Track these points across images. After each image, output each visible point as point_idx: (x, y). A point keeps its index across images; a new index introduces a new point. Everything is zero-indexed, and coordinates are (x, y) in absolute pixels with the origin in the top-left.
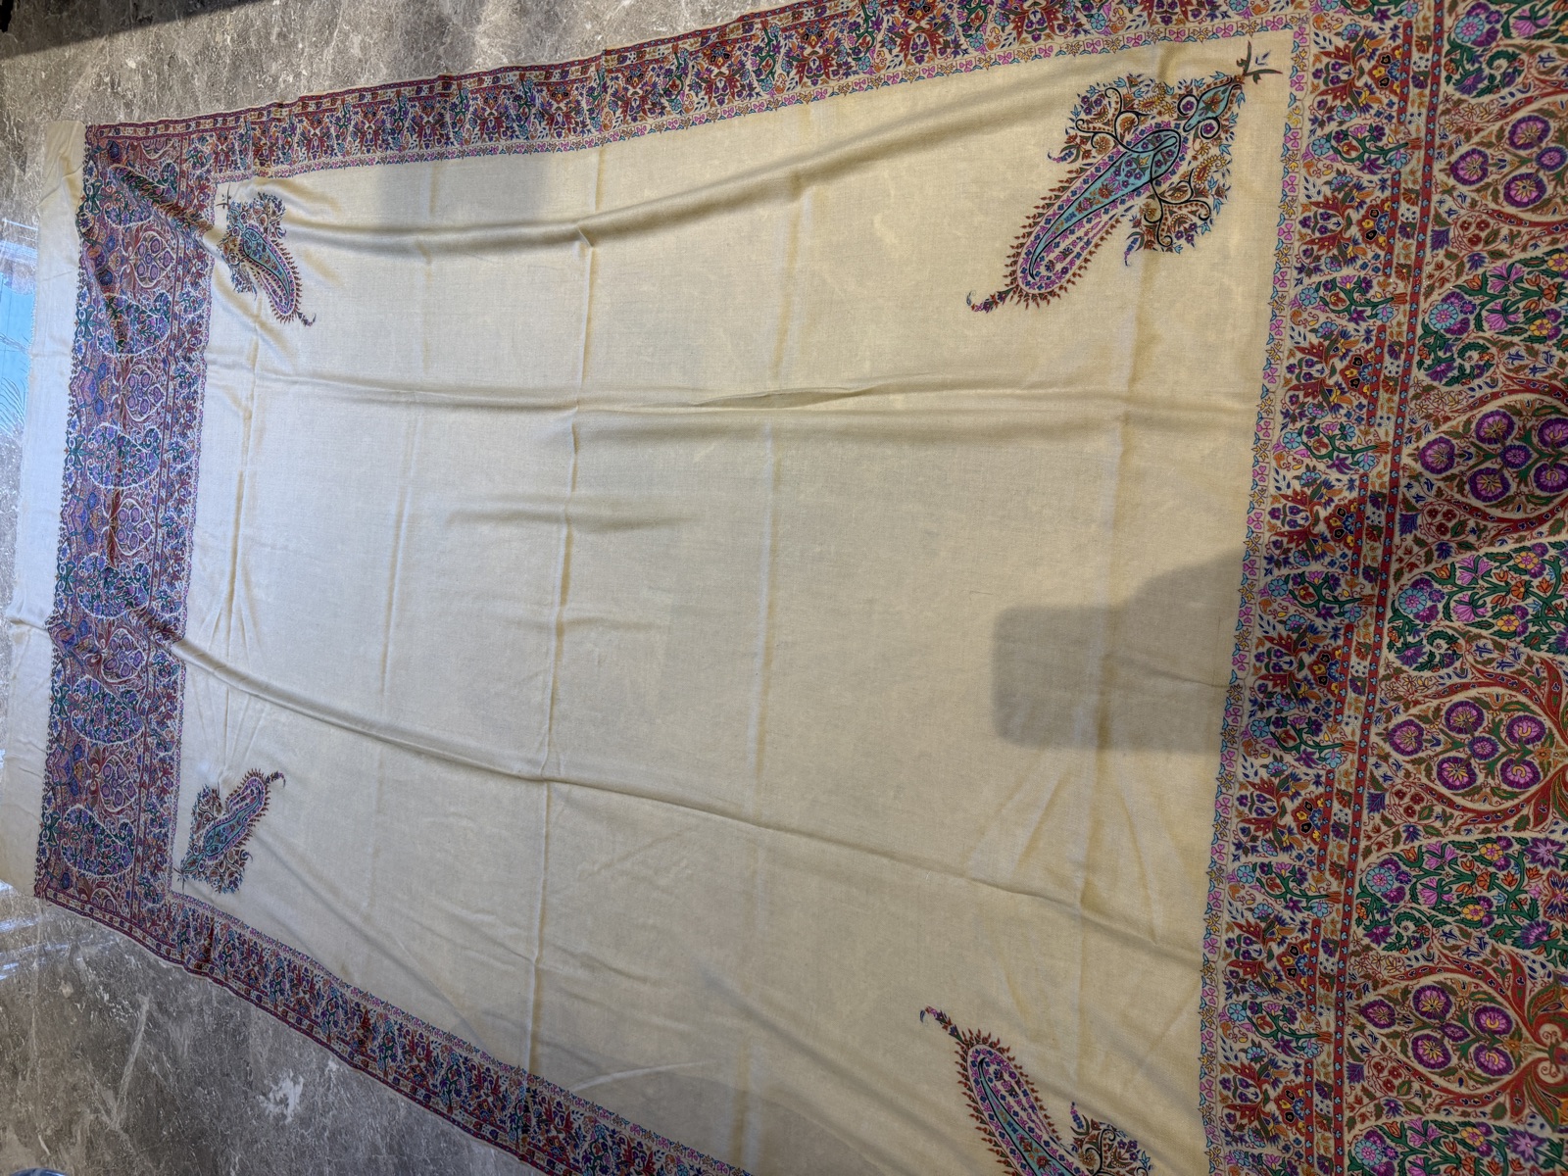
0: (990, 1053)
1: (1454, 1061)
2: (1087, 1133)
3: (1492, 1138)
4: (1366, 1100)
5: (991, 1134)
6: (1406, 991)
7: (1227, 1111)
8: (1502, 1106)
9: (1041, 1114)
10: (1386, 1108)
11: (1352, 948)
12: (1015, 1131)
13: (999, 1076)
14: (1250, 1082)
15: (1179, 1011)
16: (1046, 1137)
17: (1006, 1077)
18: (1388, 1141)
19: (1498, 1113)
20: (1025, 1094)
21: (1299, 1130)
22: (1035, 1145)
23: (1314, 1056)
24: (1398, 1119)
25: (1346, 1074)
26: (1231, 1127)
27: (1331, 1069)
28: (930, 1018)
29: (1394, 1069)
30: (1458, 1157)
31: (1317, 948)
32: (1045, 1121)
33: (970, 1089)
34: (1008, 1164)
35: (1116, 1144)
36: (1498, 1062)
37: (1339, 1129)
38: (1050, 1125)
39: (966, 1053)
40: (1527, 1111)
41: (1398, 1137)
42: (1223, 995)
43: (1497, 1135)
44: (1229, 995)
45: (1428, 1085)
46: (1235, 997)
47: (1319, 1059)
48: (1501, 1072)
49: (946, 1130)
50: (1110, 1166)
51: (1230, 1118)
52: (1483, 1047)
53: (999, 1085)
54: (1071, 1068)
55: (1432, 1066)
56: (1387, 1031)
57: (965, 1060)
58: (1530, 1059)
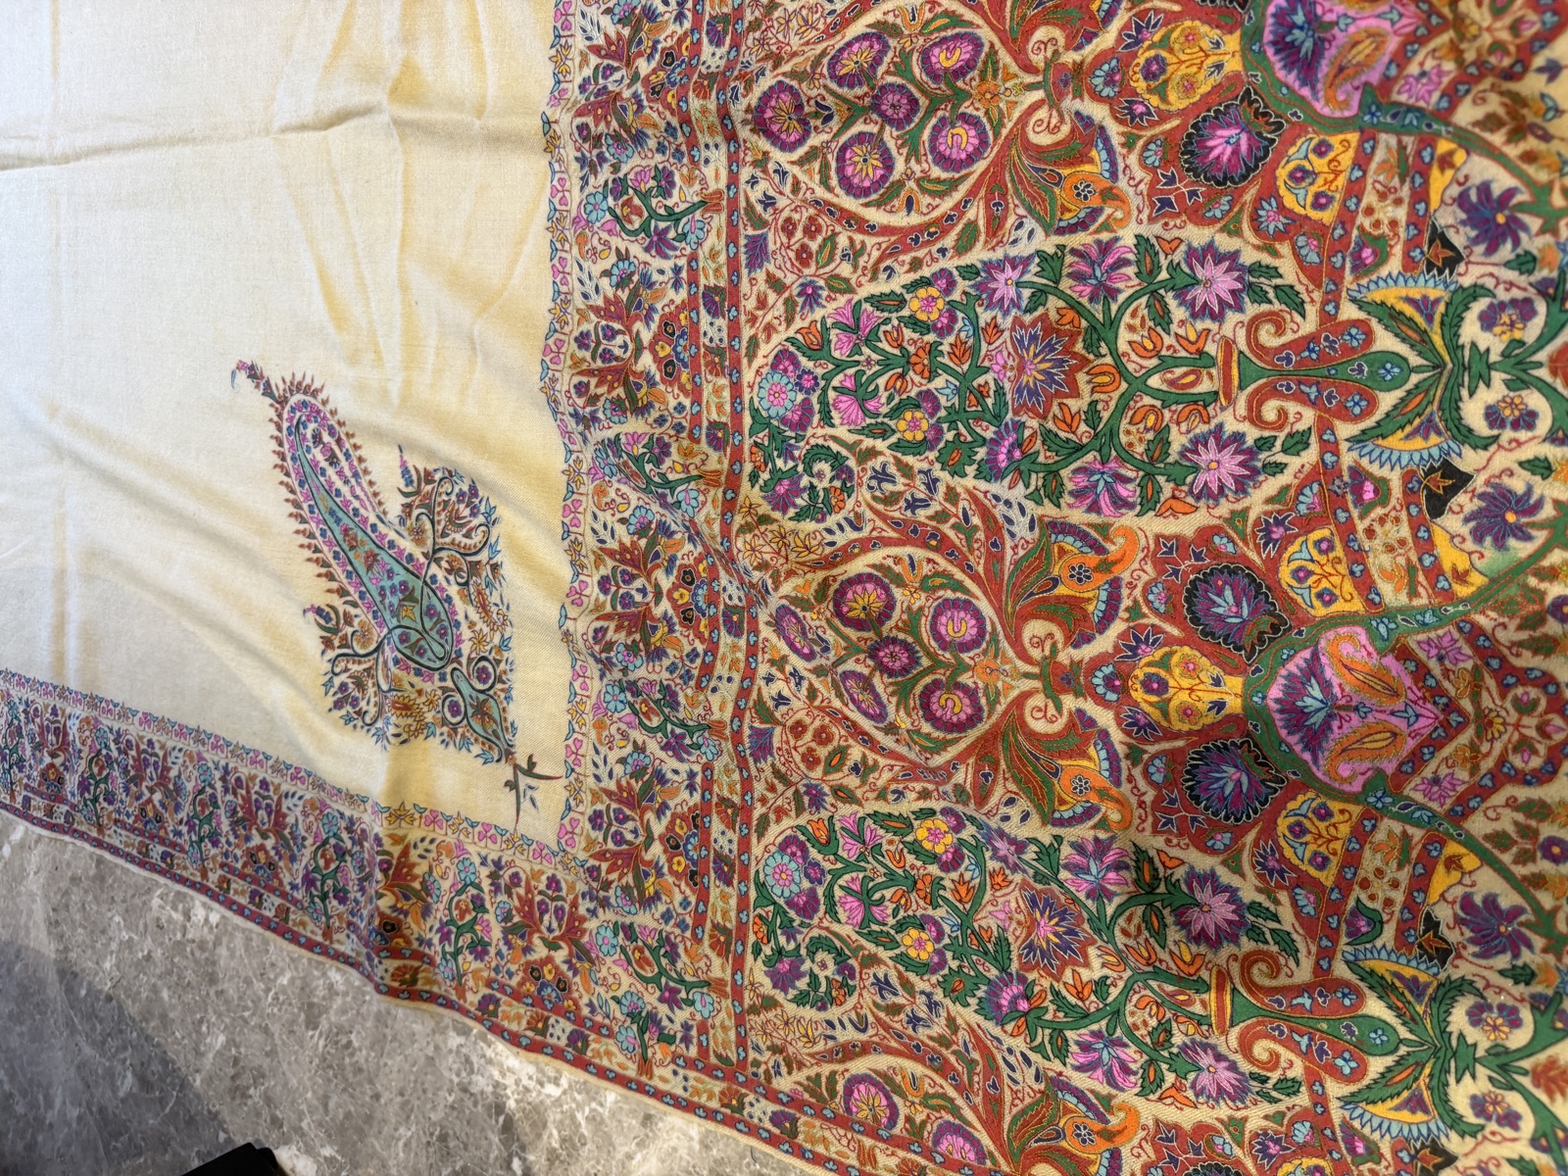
0: (304, 404)
1: (900, 166)
2: (418, 492)
3: (956, 296)
4: (772, 297)
5: (311, 536)
6: (817, 62)
7: (576, 380)
8: (972, 225)
9: (365, 481)
10: (800, 300)
11: (749, 17)
12: (338, 521)
13: (317, 438)
14: (617, 326)
15: (522, 241)
16: (373, 519)
17: (326, 438)
18: (804, 361)
19: (964, 245)
20: (347, 455)
21: (682, 388)
22: (360, 535)
23: (700, 244)
24: (818, 314)
25: (743, 258)
27: (722, 258)
28: (242, 376)
29: (811, 219)
30: (905, 354)
31: (699, 40)
32: (370, 491)
33: (287, 474)
34: (330, 577)
35: (453, 498)
36: (963, 138)
37: (736, 366)
38: (375, 494)
39: (280, 416)
40: (1011, 220)
41: (818, 348)
42: (576, 184)
43: (962, 285)
44: (585, 180)
45: (861, 230)
46: (592, 180)
47: (707, 246)
48: (971, 160)
49: (253, 542)
50: (444, 535)
51: (581, 389)
52: (943, 120)
53: (317, 454)
54: (395, 388)
55: (866, 192)
56: (801, 151)
57: (279, 428)
58: (1016, 115)
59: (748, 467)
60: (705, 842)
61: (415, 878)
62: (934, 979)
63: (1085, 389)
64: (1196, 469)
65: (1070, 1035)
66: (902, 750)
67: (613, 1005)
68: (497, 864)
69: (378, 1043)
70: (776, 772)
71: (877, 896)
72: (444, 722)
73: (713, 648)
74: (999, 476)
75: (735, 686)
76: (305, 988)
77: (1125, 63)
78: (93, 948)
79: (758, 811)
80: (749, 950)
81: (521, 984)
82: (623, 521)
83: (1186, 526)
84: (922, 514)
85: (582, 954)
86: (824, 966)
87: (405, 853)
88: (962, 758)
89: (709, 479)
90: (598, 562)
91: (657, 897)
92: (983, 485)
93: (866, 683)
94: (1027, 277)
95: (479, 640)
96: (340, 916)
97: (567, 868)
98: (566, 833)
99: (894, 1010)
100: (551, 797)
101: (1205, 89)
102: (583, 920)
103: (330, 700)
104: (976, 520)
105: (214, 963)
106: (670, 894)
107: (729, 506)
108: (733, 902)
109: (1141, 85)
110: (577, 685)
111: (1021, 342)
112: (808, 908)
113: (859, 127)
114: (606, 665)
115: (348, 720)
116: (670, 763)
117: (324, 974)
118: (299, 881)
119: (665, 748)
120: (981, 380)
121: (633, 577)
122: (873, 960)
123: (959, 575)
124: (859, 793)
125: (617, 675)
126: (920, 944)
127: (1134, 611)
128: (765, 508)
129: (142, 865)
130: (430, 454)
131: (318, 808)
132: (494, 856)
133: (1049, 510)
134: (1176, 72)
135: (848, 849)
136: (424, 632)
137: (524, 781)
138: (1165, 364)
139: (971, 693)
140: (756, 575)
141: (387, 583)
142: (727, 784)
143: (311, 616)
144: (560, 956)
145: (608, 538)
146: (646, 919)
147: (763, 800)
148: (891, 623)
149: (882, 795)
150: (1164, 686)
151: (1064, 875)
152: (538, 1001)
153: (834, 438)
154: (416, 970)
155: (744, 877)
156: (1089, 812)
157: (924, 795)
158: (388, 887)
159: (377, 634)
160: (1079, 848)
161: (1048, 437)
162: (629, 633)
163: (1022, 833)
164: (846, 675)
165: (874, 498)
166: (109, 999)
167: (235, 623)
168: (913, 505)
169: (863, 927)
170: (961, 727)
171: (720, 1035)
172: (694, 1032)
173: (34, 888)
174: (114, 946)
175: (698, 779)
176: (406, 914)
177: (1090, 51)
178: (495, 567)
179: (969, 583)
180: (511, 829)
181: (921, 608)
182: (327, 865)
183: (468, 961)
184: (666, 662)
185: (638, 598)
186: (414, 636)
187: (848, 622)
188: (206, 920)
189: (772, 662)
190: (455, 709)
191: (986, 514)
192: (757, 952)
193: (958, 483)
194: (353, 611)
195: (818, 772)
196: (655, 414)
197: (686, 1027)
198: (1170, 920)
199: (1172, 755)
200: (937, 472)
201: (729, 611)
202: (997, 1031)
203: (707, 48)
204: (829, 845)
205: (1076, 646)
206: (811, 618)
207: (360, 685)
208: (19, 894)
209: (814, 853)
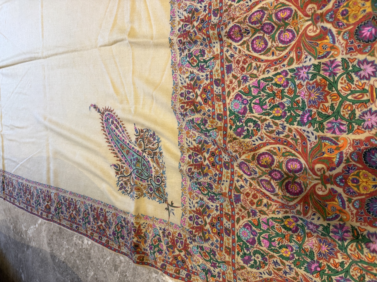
0: (109, 114)
1: (270, 44)
2: (139, 135)
3: (288, 77)
4: (234, 80)
5: (112, 147)
6: (245, 18)
7: (181, 105)
8: (292, 58)
9: (125, 133)
10: (242, 81)
11: (224, 8)
12: (119, 143)
13: (112, 122)
14: (191, 91)
15: (164, 71)
16: (128, 142)
17: (115, 122)
18: (244, 97)
19: (291, 62)
20: (121, 126)
21: (209, 105)
22: (125, 146)
23: (213, 68)
24: (248, 84)
25: (225, 71)
26: (182, 110)
27: (219, 71)
28: (92, 108)
29: (245, 59)
30: (274, 93)
31: (211, 16)
32: (127, 135)
33: (105, 132)
34: (117, 157)
35: (149, 136)
36: (288, 36)
37: (224, 99)
39: (102, 117)
40: (303, 56)
41: (248, 93)
42: (179, 55)
43: (290, 74)
44: (181, 54)
45: (259, 61)
46: (183, 54)
47: (215, 69)
48: (290, 41)
49: (97, 149)
50: (147, 145)
51: (182, 107)
52: (282, 31)
53: (113, 126)
54: (132, 109)
55: (260, 51)
56: (241, 42)
57: (102, 120)
58: (303, 28)
59: (229, 125)
60: (222, 224)
61: (142, 233)
62: (291, 262)
63: (329, 100)
64: (364, 121)
65: (333, 277)
66: (280, 200)
67: (198, 267)
68: (164, 229)
69: (134, 275)
70: (242, 206)
71: (273, 239)
72: (148, 193)
73: (221, 173)
74: (304, 124)
75: (228, 183)
76: (114, 261)
77: (336, 12)
78: (59, 250)
79: (237, 216)
80: (236, 253)
81: (172, 261)
82: (194, 140)
83: (362, 137)
84: (281, 136)
85: (189, 254)
86: (258, 258)
87: (140, 227)
88: (299, 203)
89: (219, 129)
90: (188, 151)
91: (209, 239)
92: (300, 127)
93: (269, 183)
94: (310, 71)
95: (157, 172)
96: (122, 243)
97: (183, 231)
98: (183, 222)
99: (280, 270)
100: (178, 212)
101: (360, 17)
102: (188, 244)
103: (118, 188)
104: (298, 137)
105: (90, 254)
106: (212, 238)
107: (225, 136)
108: (231, 241)
109: (340, 18)
110: (183, 183)
111: (309, 88)
112: (253, 242)
113: (257, 35)
114: (192, 178)
115: (123, 193)
116: (210, 203)
117: (119, 257)
118: (111, 234)
119: (209, 199)
120: (297, 99)
121: (198, 155)
122: (273, 256)
123: (294, 152)
124: (267, 212)
125: (195, 180)
126: (286, 252)
127: (347, 160)
128: (235, 136)
129: (71, 229)
130: (143, 125)
131: (116, 215)
132: (163, 227)
133: (321, 134)
134: (351, 14)
135: (264, 227)
136: (142, 170)
137: (170, 208)
138: (352, 93)
139: (299, 185)
140: (234, 154)
141: (132, 158)
142: (227, 209)
143: (113, 167)
144: (183, 254)
145: (190, 145)
146: (206, 245)
147: (238, 214)
148: (274, 166)
149: (274, 212)
150: (358, 181)
151: (331, 234)
152: (177, 266)
153: (254, 116)
154: (143, 257)
155: (234, 234)
156: (337, 217)
157: (286, 212)
158: (136, 236)
159: (130, 171)
160: (335, 226)
161: (319, 114)
162: (198, 170)
163: (318, 223)
164: (262, 180)
165: (267, 132)
166: (64, 262)
167: (93, 169)
168: (278, 133)
169: (269, 248)
170: (298, 194)
171: (229, 276)
172: (221, 275)
173: (44, 235)
174: (64, 249)
175: (219, 208)
176: (140, 243)
177: (325, 10)
178: (161, 153)
179: (297, 154)
180: (167, 220)
181: (282, 161)
182: (119, 230)
183: (157, 255)
184: (209, 177)
185: (199, 160)
186: (140, 171)
187: (262, 166)
188: (88, 243)
189: (238, 176)
190: (151, 190)
191: (301, 135)
192: (238, 254)
193: (292, 127)
194: (123, 165)
195: (254, 206)
196: (202, 113)
197: (219, 273)
198: (364, 246)
199: (361, 200)
200: (285, 124)
201: (225, 163)
202: (311, 276)
203: (213, 18)
204: (258, 225)
205: (331, 171)
206: (251, 165)
207: (126, 184)
208: (40, 236)
209: (254, 228)
